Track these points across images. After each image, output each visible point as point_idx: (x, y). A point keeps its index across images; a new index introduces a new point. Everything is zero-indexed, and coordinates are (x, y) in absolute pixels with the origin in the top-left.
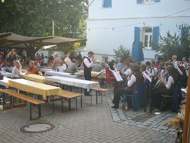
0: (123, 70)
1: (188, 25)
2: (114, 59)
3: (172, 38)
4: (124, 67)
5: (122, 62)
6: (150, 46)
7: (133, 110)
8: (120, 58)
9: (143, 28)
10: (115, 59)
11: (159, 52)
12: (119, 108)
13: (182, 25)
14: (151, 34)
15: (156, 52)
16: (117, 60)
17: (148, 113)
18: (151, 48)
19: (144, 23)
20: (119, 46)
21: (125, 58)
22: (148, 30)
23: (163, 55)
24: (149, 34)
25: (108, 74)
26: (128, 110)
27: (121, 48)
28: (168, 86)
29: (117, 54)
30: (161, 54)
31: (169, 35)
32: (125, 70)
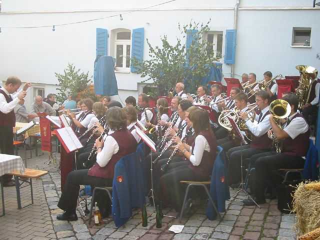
0: (77, 116)
1: (202, 25)
2: (56, 92)
3: (172, 49)
4: (81, 110)
5: (74, 98)
6: (128, 66)
7: (113, 225)
8: (68, 90)
9: (113, 31)
10: (59, 91)
11: (147, 77)
12: (76, 219)
13: (191, 25)
14: (129, 42)
15: (141, 77)
16: (63, 94)
17: (151, 228)
18: (129, 70)
19: (121, 15)
20: (66, 67)
21: (79, 91)
22: (123, 34)
23: (155, 84)
24: (125, 43)
25: (45, 129)
26: (101, 224)
27: (71, 71)
28: (195, 158)
29: (63, 82)
30: (151, 81)
31: (166, 44)
32: (83, 116)
